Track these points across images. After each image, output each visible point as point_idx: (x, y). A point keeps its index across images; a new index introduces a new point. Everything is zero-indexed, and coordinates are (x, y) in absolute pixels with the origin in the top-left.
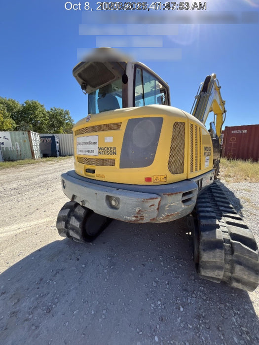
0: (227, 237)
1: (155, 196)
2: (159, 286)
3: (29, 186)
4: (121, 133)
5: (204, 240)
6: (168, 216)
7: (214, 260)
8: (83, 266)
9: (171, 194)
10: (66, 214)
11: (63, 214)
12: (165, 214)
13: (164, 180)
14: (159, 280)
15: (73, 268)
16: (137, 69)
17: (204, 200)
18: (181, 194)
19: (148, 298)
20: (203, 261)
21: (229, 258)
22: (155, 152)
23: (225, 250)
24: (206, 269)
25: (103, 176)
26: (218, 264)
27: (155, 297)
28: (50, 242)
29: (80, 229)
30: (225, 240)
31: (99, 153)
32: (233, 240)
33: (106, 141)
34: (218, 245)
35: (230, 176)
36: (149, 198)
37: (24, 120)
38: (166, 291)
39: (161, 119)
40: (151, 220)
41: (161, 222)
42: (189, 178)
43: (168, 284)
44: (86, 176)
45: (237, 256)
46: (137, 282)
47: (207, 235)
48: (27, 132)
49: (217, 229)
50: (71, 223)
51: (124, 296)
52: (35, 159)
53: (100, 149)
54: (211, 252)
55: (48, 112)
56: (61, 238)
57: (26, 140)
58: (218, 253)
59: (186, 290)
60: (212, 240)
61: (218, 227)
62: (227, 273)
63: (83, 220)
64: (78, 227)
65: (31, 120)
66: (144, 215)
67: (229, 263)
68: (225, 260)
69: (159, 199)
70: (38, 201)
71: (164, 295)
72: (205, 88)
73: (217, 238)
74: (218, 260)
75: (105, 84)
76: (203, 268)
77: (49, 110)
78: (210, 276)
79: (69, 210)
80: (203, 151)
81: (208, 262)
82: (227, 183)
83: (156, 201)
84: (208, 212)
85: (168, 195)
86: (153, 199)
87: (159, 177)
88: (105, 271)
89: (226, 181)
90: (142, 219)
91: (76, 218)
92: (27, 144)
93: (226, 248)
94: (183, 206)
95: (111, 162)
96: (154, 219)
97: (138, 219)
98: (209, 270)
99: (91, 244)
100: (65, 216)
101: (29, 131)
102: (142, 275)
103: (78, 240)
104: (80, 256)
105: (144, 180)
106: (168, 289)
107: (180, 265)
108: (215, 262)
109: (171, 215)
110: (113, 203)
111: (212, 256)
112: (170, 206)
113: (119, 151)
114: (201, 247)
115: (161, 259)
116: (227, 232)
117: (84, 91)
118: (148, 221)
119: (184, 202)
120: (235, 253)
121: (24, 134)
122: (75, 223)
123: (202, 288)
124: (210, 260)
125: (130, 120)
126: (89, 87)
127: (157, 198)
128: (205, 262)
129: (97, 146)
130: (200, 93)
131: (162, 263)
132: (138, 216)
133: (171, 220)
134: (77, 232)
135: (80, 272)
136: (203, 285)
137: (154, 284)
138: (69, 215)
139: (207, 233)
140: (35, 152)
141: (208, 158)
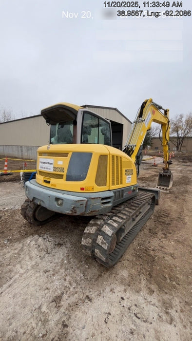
1: (84, 199)
6: (91, 211)
18: (100, 199)
25: (55, 185)
31: (54, 170)
33: (58, 163)
36: (80, 200)
39: (91, 154)
41: (88, 215)
42: (110, 189)
44: (44, 185)
66: (77, 210)
80: (124, 172)
85: (92, 199)
87: (89, 188)
90: (76, 213)
94: (102, 206)
96: (83, 213)
97: (73, 212)
105: (79, 189)
109: (94, 211)
110: (59, 202)
112: (93, 206)
113: (66, 170)
118: (79, 214)
119: (103, 203)
125: (74, 152)
129: (52, 166)
130: (138, 118)
141: (130, 176)
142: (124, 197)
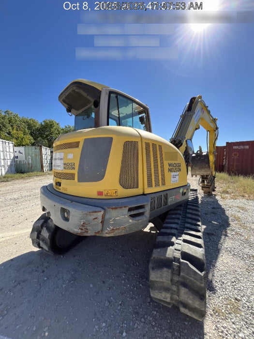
0: (178, 255)
1: (99, 209)
2: (111, 306)
3: (28, 196)
4: (78, 151)
5: (154, 258)
6: (112, 229)
7: (161, 280)
8: (45, 279)
9: (116, 208)
10: (40, 225)
11: (37, 225)
12: (110, 228)
13: (115, 194)
14: (113, 300)
15: (35, 280)
16: (112, 95)
17: (174, 216)
18: (127, 208)
19: (95, 318)
20: (152, 281)
21: (176, 278)
22: (105, 168)
23: (174, 269)
24: (155, 290)
25: (66, 189)
26: (166, 285)
27: (102, 317)
28: (25, 252)
29: (49, 241)
30: (176, 259)
31: (65, 168)
32: (182, 259)
33: (68, 157)
34: (167, 263)
35: (227, 193)
36: (92, 211)
37: (41, 137)
38: (116, 312)
39: (111, 139)
40: (95, 233)
41: (107, 235)
42: (145, 193)
43: (121, 305)
44: (56, 189)
45: (183, 277)
46: (90, 300)
47: (158, 252)
48: (39, 148)
49: (171, 247)
50: (42, 233)
51: (72, 314)
52: (43, 172)
53: (65, 164)
54: (159, 271)
55: (63, 130)
56: (36, 249)
57: (37, 154)
58: (165, 273)
59: (137, 313)
60: (162, 257)
61: (172, 244)
62: (175, 296)
63: (52, 231)
64: (47, 238)
65: (47, 136)
66: (88, 228)
67: (176, 284)
68: (172, 280)
69: (102, 213)
70: (30, 212)
71: (112, 316)
72: (190, 108)
73: (167, 256)
74: (164, 280)
75: (86, 108)
76: (152, 288)
77: (64, 128)
78: (158, 298)
79: (43, 220)
80: (166, 167)
81: (157, 282)
82: (222, 199)
83: (100, 215)
84: (171, 228)
85: (113, 209)
86: (96, 212)
87: (110, 192)
88: (64, 286)
89: (222, 198)
90: (87, 232)
91: (47, 229)
92: (38, 158)
93: (175, 267)
94: (131, 221)
95: (71, 177)
96: (99, 232)
97: (83, 231)
98: (156, 291)
99: (62, 256)
100: (39, 226)
101: (41, 147)
102: (98, 293)
103: (46, 251)
104: (47, 269)
105: (96, 193)
106: (120, 310)
107: (141, 285)
108: (163, 282)
109: (116, 229)
110: (66, 215)
111: (159, 276)
112: (114, 220)
113: (77, 166)
114: (151, 265)
115: (124, 277)
116: (179, 250)
117: (70, 113)
118: (93, 234)
119: (132, 216)
120: (181, 274)
121: (36, 149)
122: (45, 234)
123: (155, 313)
124: (157, 280)
125: (86, 140)
126: (73, 110)
127: (100, 211)
128: (154, 282)
129: (62, 162)
130: (185, 112)
131: (123, 282)
132: (83, 228)
133: (117, 235)
134: (46, 244)
135: (40, 285)
136: (157, 309)
137: (107, 304)
138: (42, 226)
139: (159, 250)
140: (44, 165)
141: (177, 173)
142: (169, 204)
